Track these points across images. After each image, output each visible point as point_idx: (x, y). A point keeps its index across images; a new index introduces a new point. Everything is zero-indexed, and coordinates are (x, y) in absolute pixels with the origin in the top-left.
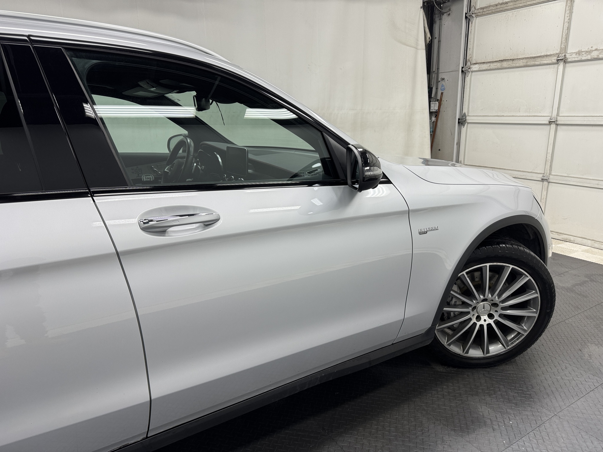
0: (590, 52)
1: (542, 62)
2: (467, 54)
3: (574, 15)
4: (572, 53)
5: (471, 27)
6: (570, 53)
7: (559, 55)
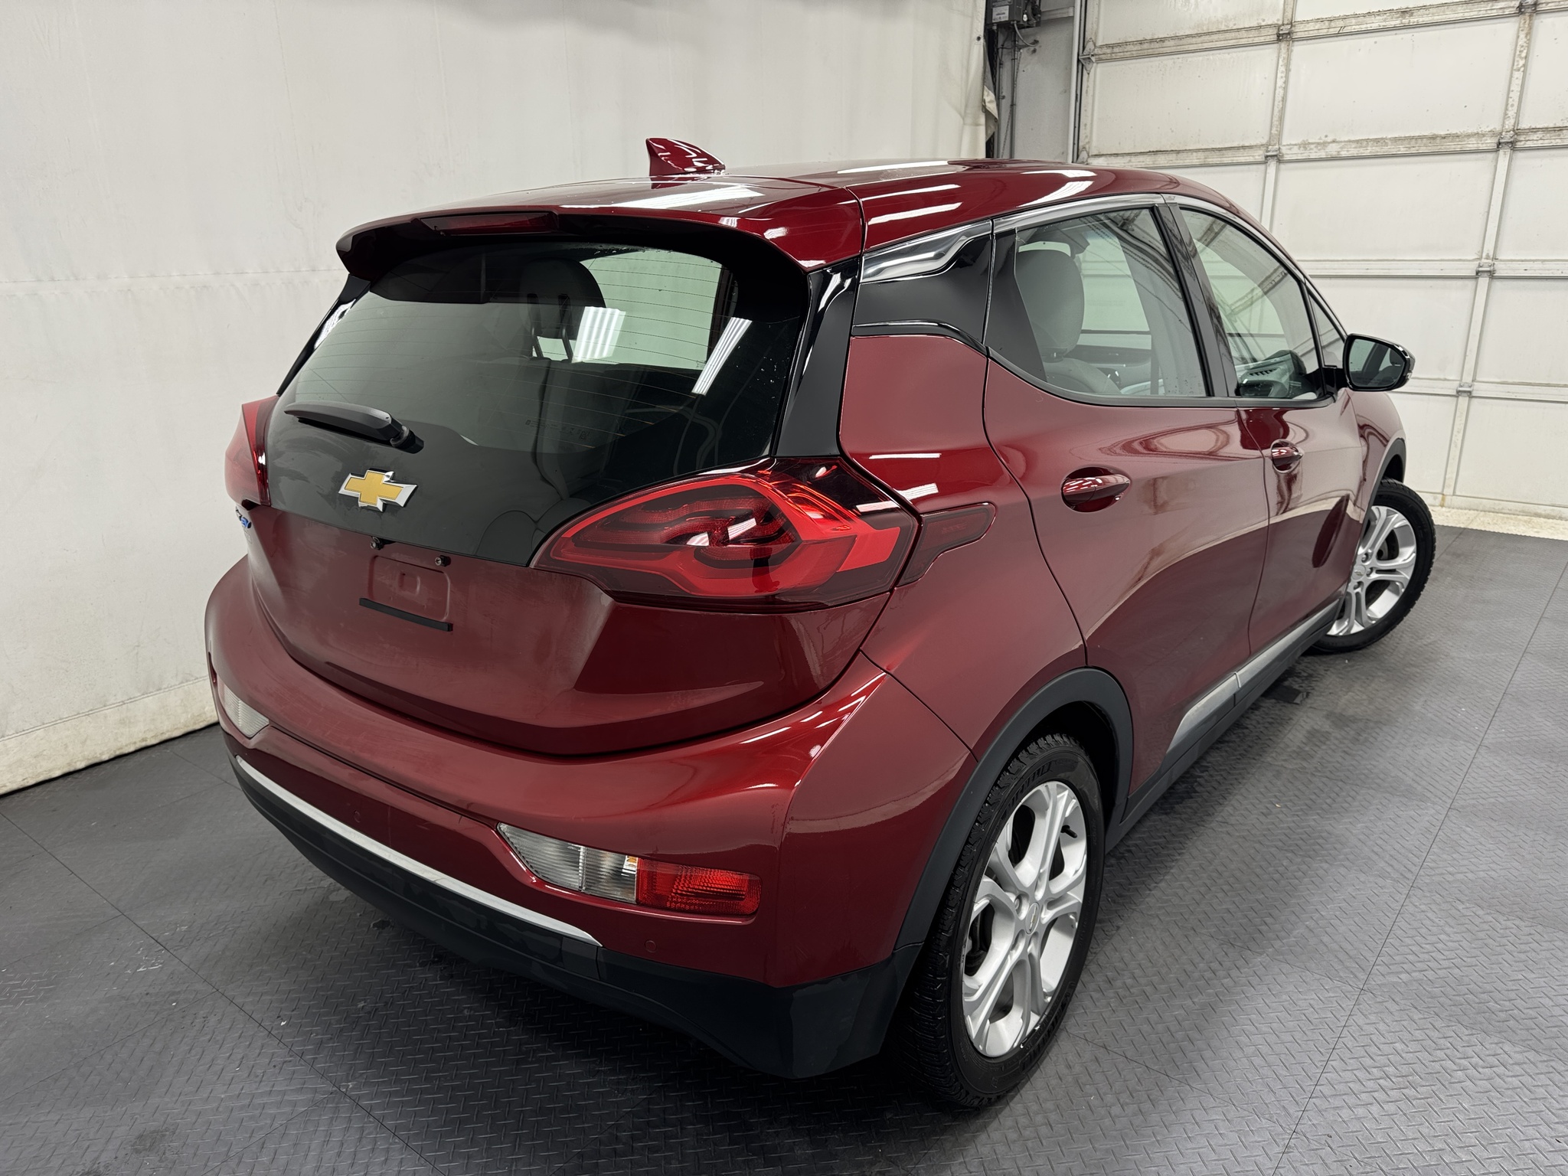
0: (1324, 144)
1: (1235, 158)
2: (1080, 137)
3: (1292, 74)
4: (1291, 145)
5: (1088, 81)
6: (1288, 145)
7: (1268, 148)
